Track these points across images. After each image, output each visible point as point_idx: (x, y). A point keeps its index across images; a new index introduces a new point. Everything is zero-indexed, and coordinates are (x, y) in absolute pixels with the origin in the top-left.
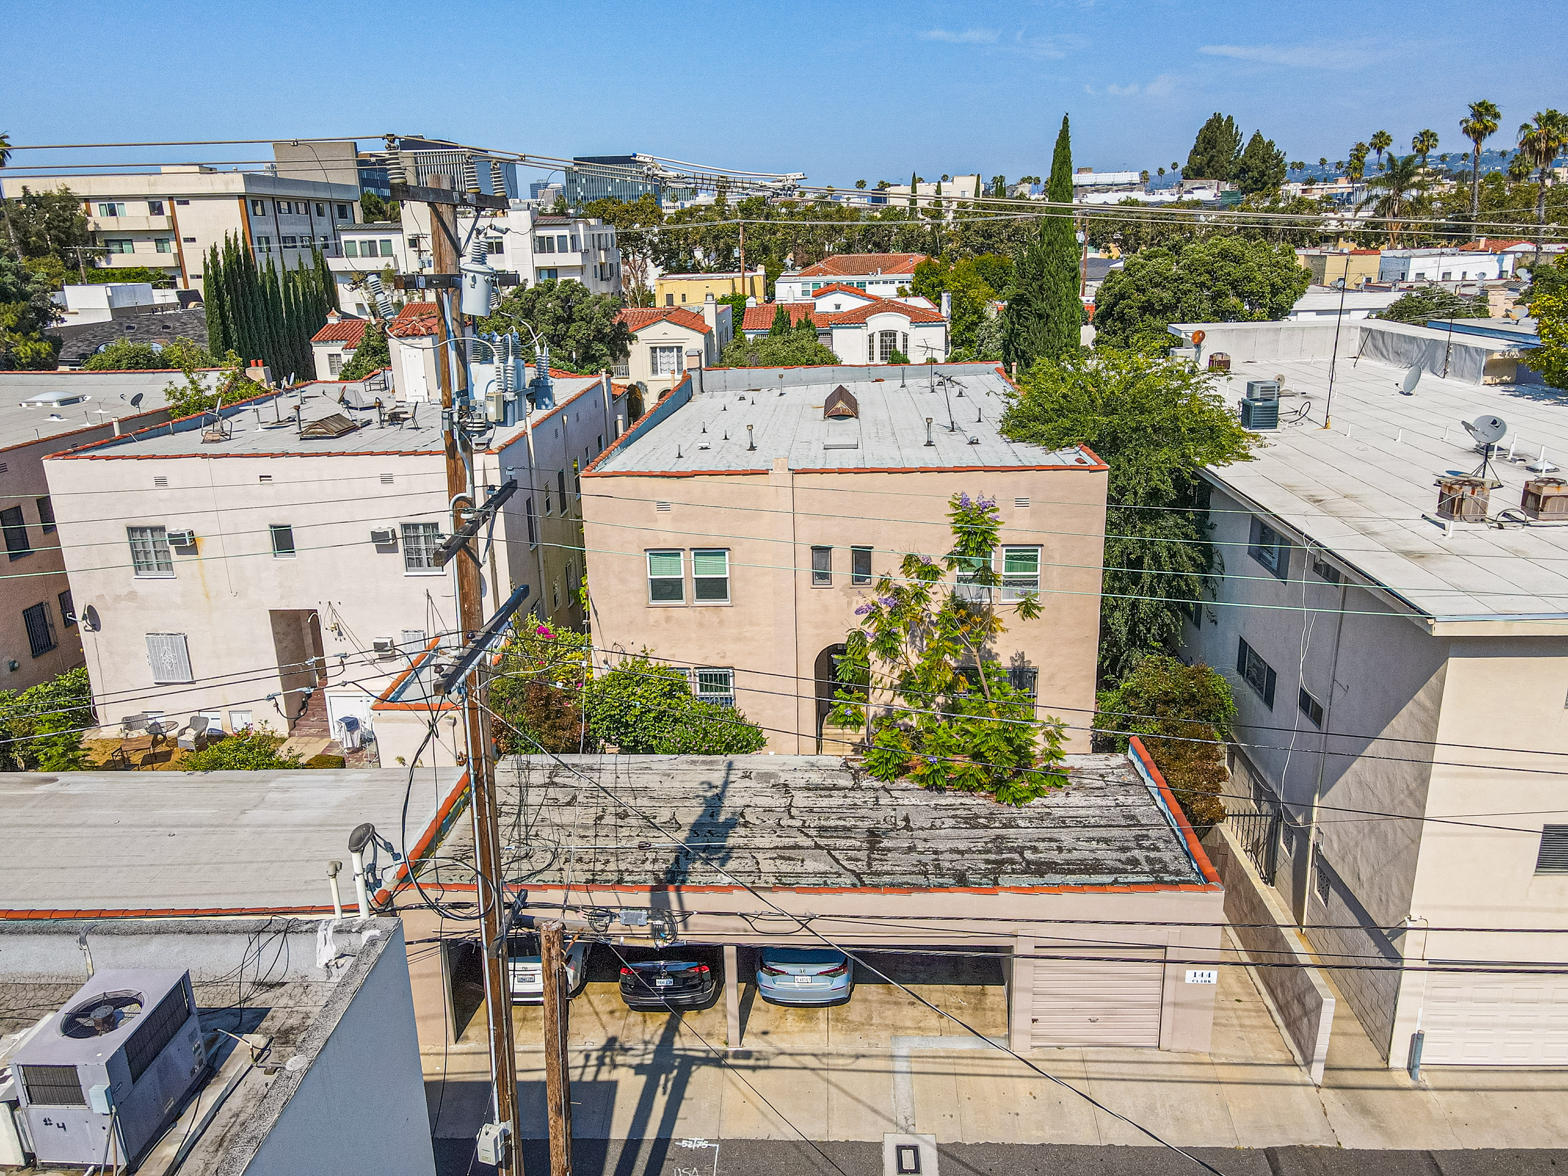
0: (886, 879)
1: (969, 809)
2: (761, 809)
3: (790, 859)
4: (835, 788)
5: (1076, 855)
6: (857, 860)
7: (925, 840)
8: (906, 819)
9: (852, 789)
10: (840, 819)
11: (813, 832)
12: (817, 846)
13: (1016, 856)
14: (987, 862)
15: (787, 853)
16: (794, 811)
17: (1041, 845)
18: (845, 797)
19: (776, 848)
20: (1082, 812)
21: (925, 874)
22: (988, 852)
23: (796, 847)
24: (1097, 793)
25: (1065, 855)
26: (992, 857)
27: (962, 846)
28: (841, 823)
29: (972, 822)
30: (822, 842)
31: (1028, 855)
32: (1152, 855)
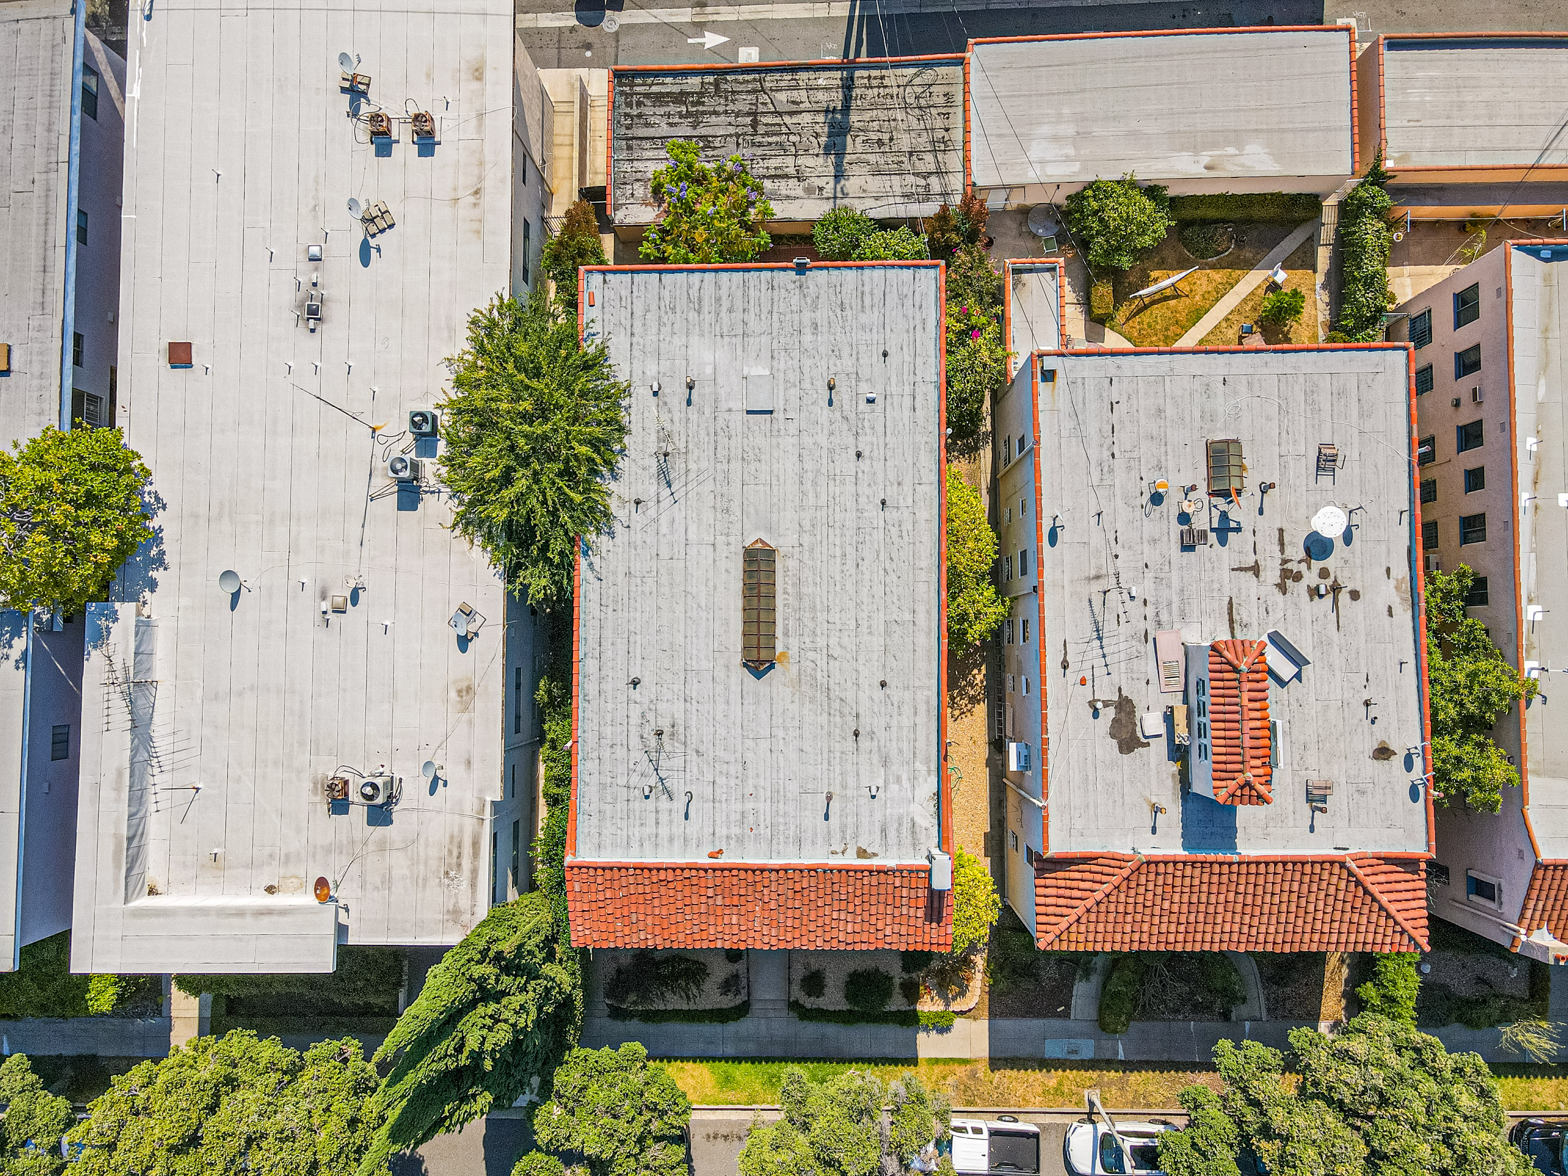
0: (750, 86)
1: (707, 156)
2: (811, 152)
3: (793, 102)
4: (773, 177)
5: (661, 111)
6: (762, 103)
7: (730, 124)
8: (738, 144)
9: (764, 177)
10: (770, 144)
11: (784, 130)
12: (780, 114)
13: (690, 109)
14: (703, 104)
15: (794, 108)
16: (793, 149)
17: (677, 120)
18: (768, 168)
19: (801, 112)
20: (650, 154)
21: (733, 92)
22: (704, 113)
23: (791, 113)
24: (639, 175)
25: (667, 109)
26: (701, 108)
27: (713, 119)
28: (770, 140)
29: (707, 142)
30: (778, 120)
31: (684, 109)
32: (628, 110)
